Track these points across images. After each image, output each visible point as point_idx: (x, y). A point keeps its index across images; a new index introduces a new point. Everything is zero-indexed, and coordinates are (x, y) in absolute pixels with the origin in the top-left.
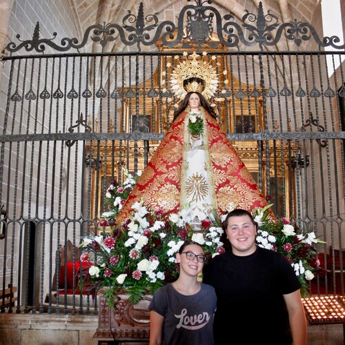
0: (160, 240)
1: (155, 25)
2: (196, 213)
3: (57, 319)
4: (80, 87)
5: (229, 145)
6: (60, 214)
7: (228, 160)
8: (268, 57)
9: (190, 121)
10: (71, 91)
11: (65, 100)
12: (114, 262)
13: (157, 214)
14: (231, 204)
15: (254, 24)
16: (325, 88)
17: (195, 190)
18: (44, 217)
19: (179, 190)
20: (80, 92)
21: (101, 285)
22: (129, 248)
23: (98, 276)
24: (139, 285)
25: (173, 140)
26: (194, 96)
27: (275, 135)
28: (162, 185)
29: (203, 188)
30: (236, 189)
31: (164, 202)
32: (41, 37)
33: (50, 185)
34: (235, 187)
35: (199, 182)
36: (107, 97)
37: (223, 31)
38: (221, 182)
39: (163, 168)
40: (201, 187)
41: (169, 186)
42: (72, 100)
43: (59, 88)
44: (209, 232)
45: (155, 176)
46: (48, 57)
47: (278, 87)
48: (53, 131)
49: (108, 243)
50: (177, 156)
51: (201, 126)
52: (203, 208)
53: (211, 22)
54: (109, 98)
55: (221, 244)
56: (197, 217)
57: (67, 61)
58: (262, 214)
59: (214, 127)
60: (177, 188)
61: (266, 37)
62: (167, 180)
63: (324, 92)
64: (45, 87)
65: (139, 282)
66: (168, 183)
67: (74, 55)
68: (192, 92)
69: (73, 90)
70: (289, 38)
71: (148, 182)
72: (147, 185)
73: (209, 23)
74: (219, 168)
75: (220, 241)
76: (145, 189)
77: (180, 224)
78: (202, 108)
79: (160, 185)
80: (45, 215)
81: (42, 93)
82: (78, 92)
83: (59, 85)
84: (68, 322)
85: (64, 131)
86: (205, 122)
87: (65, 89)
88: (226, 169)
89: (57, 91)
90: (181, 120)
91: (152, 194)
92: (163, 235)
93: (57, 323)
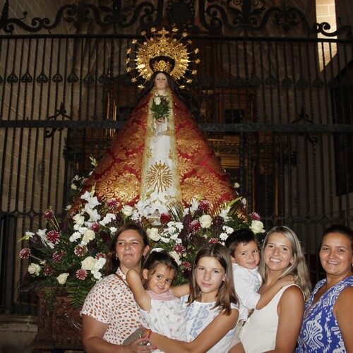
0: (109, 235)
1: (133, 6)
2: (157, 205)
3: (19, 320)
4: (50, 71)
5: (197, 132)
6: (25, 207)
7: (195, 147)
8: (253, 43)
9: (154, 103)
10: (41, 75)
11: (34, 84)
12: (57, 259)
13: (109, 206)
14: (197, 196)
15: (239, 8)
16: (313, 78)
17: (157, 180)
18: (8, 210)
19: (140, 180)
20: (50, 77)
21: (41, 285)
22: (75, 244)
23: (38, 274)
24: (84, 285)
25: (135, 124)
26: (161, 76)
27: (258, 126)
28: (120, 174)
29: (167, 179)
30: (203, 180)
31: (122, 193)
32: (10, 16)
33: (15, 173)
34: (203, 177)
35: (162, 171)
36: (79, 81)
37: (206, 14)
38: (186, 172)
39: (122, 156)
40: (164, 177)
41: (128, 175)
42: (42, 85)
43: (28, 72)
44: (167, 227)
45: (113, 164)
46: (16, 37)
47: (263, 75)
48: (20, 118)
49: (51, 237)
50: (138, 142)
51: (166, 109)
52: (164, 201)
53: (194, 4)
54: (81, 83)
55: (180, 241)
56: (157, 210)
57: (37, 42)
58: (229, 208)
59: (182, 110)
60: (137, 177)
61: (252, 21)
62: (126, 168)
63: (312, 82)
64: (13, 71)
65: (84, 283)
66: (126, 171)
67: (45, 37)
68: (159, 72)
69: (42, 73)
70: (276, 23)
71: (105, 171)
72: (103, 173)
73: (191, 5)
74: (186, 156)
75: (179, 237)
76: (101, 177)
77: (135, 218)
78: (169, 90)
79: (117, 174)
80: (9, 207)
81: (9, 77)
82: (48, 76)
83: (28, 69)
84: (30, 323)
85: (32, 118)
86: (171, 105)
87: (35, 72)
88: (192, 158)
89: (26, 75)
90: (145, 102)
91: (108, 184)
92: (113, 230)
93: (19, 325)
